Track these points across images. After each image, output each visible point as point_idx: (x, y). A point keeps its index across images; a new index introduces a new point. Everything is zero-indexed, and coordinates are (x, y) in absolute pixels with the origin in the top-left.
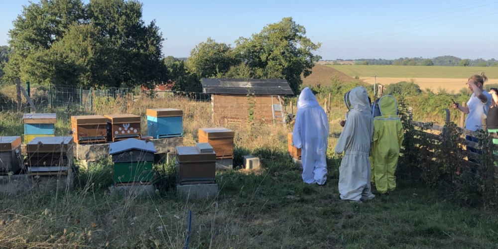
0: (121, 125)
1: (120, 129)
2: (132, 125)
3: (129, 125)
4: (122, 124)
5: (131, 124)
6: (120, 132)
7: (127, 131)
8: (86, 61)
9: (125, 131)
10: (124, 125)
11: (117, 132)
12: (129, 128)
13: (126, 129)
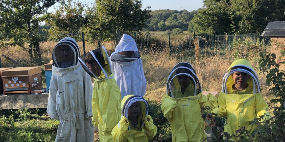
0: (10, 79)
1: (10, 82)
2: (20, 79)
3: (17, 78)
4: (11, 77)
5: (19, 77)
6: (10, 85)
7: (16, 84)
8: (251, 11)
9: (14, 84)
10: (12, 78)
11: (7, 86)
12: (18, 82)
13: (15, 82)
